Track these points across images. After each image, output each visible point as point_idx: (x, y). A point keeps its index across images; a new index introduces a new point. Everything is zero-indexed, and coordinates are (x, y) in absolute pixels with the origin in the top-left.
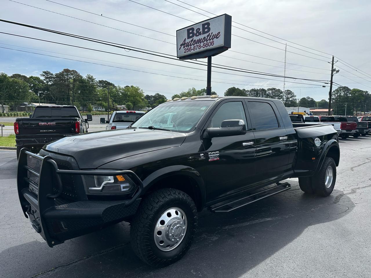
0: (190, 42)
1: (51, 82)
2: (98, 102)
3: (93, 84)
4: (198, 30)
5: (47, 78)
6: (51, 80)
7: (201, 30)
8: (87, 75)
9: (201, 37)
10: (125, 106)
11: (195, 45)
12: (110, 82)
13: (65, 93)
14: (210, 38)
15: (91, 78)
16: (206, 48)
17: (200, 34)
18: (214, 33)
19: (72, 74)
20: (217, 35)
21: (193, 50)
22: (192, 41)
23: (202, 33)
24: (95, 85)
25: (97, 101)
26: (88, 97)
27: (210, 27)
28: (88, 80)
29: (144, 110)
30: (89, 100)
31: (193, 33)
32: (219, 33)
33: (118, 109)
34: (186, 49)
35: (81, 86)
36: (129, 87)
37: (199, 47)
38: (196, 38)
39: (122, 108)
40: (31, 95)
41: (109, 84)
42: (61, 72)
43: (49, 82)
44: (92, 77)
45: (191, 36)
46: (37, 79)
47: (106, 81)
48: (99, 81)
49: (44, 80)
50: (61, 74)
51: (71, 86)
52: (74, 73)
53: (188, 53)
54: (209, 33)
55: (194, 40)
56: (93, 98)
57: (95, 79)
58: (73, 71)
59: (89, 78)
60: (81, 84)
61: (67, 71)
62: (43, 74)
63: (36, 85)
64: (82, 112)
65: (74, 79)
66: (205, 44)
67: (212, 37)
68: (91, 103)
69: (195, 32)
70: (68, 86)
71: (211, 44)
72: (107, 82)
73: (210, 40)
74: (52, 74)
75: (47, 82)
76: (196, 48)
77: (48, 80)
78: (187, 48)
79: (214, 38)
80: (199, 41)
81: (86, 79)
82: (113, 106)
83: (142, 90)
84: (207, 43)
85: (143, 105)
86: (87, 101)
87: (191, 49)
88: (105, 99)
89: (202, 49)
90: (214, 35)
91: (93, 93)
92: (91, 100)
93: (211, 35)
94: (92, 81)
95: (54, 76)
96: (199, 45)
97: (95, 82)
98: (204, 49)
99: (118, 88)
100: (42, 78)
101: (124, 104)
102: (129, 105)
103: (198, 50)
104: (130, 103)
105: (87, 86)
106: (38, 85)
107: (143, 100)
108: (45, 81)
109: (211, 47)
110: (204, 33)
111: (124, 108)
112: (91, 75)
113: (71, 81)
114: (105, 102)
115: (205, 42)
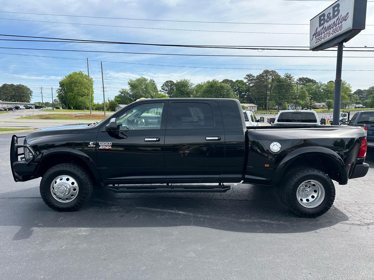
0: (321, 30)
1: (252, 84)
2: (295, 101)
3: (291, 82)
4: (329, 15)
5: (249, 80)
6: (252, 82)
7: (331, 15)
8: (285, 74)
9: (331, 22)
10: (325, 104)
11: (326, 32)
12: (311, 79)
13: (263, 93)
14: (339, 22)
15: (289, 77)
16: (335, 34)
17: (330, 19)
18: (343, 16)
19: (271, 75)
20: (346, 17)
21: (323, 39)
22: (322, 29)
23: (332, 17)
24: (292, 84)
25: (294, 99)
26: (284, 95)
27: (339, 8)
28: (285, 79)
29: (349, 107)
30: (286, 99)
31: (324, 19)
32: (348, 13)
33: (316, 107)
34: (317, 39)
35: (278, 85)
36: (333, 82)
37: (329, 34)
38: (326, 25)
39: (321, 106)
40: (232, 96)
41: (309, 80)
42: (261, 74)
43: (251, 84)
44: (290, 75)
45: (322, 23)
46: (241, 82)
47: (306, 78)
48: (299, 78)
49: (247, 82)
50: (261, 75)
51: (270, 86)
52: (273, 73)
53: (319, 42)
54: (338, 16)
55: (325, 27)
56: (290, 97)
57: (293, 77)
58: (272, 71)
59: (287, 77)
60: (278, 84)
61: (266, 72)
62: (246, 77)
63: (240, 87)
64: (277, 110)
65: (273, 80)
66: (334, 30)
67: (341, 20)
68: (286, 101)
69: (326, 18)
70: (266, 86)
71: (340, 28)
72: (308, 79)
73: (339, 24)
74: (254, 77)
75: (249, 84)
76: (326, 36)
77: (250, 82)
78: (319, 38)
79: (343, 21)
80: (329, 27)
81: (283, 78)
82: (311, 104)
83: (349, 85)
84: (336, 28)
85: (349, 101)
86: (282, 99)
87: (321, 38)
88: (303, 97)
89: (331, 36)
90: (342, 17)
91: (289, 91)
92: (287, 99)
93: (340, 18)
94: (290, 80)
95: (256, 78)
96: (328, 32)
97: (292, 80)
98: (333, 35)
99: (319, 84)
100: (245, 81)
101: (324, 102)
102: (329, 102)
103: (327, 38)
104: (331, 100)
105: (284, 85)
106: (242, 87)
107: (350, 96)
108: (247, 84)
109: (340, 32)
110: (334, 16)
111: (324, 106)
112: (289, 73)
113: (270, 80)
114: (302, 101)
115: (335, 28)
